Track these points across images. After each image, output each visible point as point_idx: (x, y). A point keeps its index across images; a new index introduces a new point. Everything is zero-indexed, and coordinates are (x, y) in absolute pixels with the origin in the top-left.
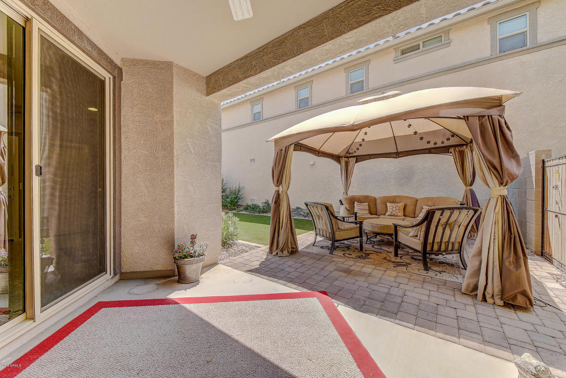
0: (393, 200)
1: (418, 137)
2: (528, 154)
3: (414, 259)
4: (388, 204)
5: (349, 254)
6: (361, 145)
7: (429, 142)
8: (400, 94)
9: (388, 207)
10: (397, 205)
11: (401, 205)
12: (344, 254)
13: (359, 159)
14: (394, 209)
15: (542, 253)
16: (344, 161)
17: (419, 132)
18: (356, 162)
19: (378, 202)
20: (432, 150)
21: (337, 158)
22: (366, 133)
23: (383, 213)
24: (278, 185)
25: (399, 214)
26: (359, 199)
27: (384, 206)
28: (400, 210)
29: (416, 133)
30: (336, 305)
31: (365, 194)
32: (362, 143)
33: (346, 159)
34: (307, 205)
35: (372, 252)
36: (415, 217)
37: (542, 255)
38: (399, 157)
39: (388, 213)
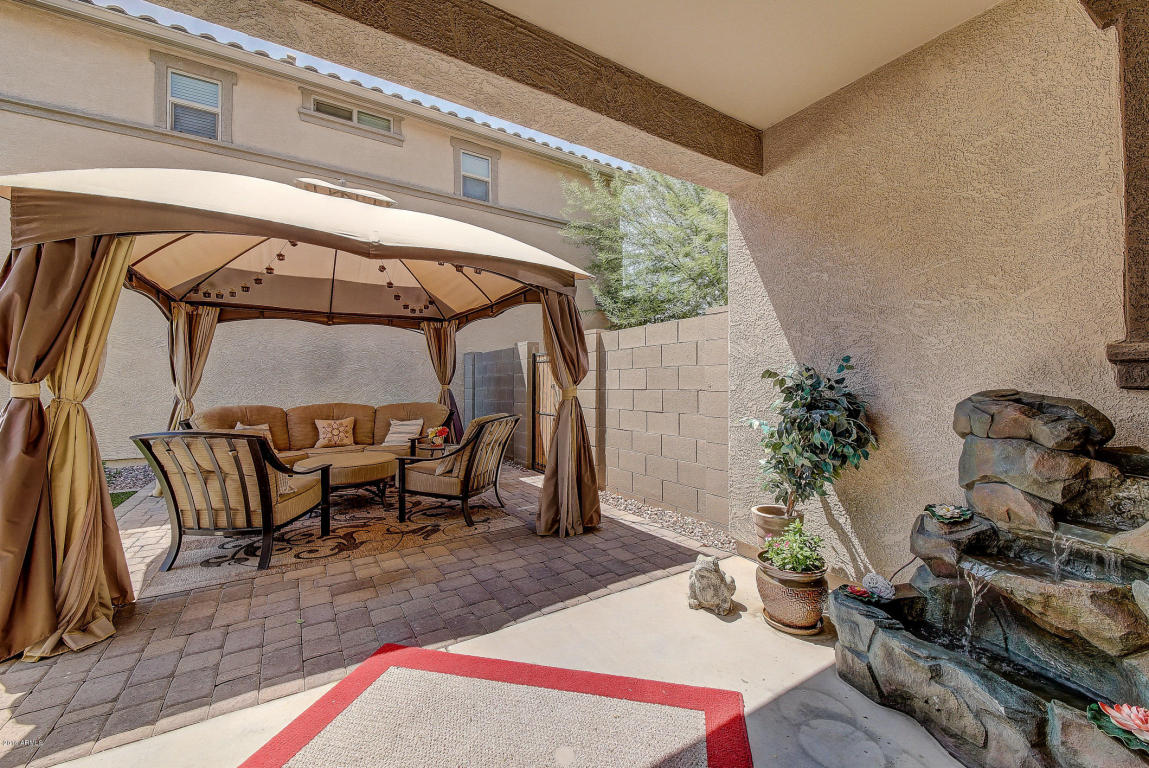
0: (330, 412)
1: (392, 292)
2: (516, 344)
3: (428, 516)
4: (320, 424)
5: (311, 552)
6: (258, 281)
7: (406, 307)
8: (388, 205)
9: (321, 430)
10: (341, 424)
11: (348, 421)
12: (297, 556)
13: (229, 312)
14: (335, 432)
15: (533, 466)
16: (183, 312)
17: (395, 284)
18: (220, 320)
19: (293, 419)
20: (395, 320)
21: (165, 299)
22: (281, 257)
23: (310, 442)
24: (36, 377)
25: (346, 441)
26: (245, 416)
27: (309, 428)
28: (347, 432)
29: (390, 285)
30: (443, 650)
31: (256, 403)
32: (266, 278)
33: (189, 308)
34: (145, 444)
35: (354, 530)
36: (373, 444)
37: (533, 468)
38: (334, 324)
39: (321, 442)
